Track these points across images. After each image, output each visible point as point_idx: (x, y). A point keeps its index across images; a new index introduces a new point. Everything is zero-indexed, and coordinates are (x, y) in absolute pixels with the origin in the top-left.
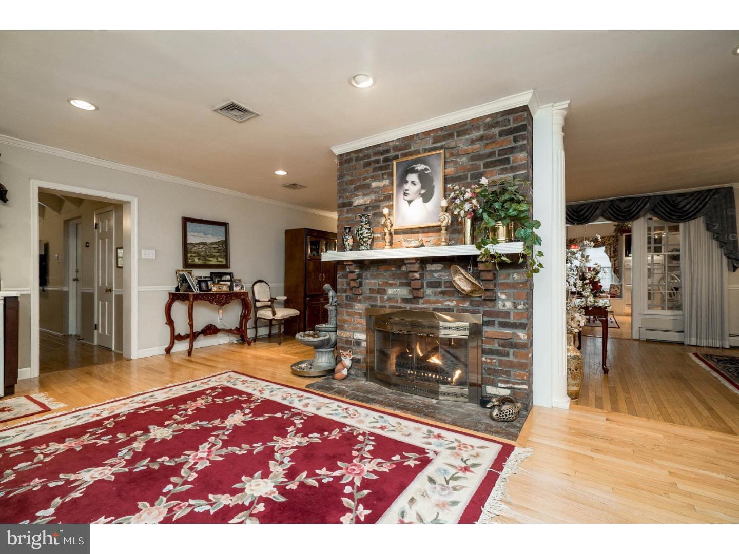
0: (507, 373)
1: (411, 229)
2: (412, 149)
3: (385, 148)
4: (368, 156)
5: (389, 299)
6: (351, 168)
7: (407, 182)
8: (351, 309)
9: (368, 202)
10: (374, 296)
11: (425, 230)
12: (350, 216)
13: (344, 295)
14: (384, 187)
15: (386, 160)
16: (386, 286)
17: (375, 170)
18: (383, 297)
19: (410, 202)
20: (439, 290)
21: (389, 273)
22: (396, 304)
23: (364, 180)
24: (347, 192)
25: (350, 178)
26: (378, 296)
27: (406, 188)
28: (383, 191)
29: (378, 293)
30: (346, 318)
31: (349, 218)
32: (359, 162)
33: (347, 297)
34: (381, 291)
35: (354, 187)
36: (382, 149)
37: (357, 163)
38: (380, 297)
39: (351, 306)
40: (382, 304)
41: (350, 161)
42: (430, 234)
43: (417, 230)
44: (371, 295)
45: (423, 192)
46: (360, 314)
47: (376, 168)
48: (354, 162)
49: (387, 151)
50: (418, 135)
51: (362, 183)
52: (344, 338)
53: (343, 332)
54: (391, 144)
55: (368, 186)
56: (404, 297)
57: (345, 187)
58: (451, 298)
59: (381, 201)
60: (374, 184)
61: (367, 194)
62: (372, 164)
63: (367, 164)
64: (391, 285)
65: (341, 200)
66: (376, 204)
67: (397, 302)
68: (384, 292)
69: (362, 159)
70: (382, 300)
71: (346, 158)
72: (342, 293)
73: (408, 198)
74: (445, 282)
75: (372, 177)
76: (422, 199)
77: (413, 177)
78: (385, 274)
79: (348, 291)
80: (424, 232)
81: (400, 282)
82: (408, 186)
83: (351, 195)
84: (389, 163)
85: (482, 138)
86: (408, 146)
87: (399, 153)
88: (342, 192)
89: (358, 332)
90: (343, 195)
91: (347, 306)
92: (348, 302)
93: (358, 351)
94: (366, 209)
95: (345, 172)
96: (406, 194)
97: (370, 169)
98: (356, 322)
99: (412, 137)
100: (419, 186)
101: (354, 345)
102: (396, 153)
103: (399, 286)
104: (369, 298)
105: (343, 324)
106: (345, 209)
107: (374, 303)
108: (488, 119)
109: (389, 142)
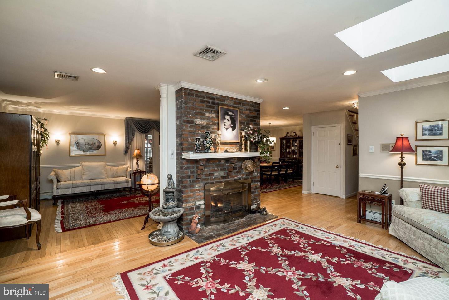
0: (256, 199)
1: (225, 142)
2: (226, 103)
3: (213, 96)
4: (203, 97)
5: (215, 178)
6: (193, 100)
7: (225, 119)
8: (194, 188)
9: (205, 124)
10: (207, 177)
11: (231, 144)
12: (192, 129)
13: (189, 180)
14: (212, 117)
15: (213, 103)
16: (213, 172)
17: (207, 106)
18: (212, 178)
19: (227, 129)
20: (236, 171)
21: (215, 164)
22: (218, 180)
23: (201, 110)
24: (190, 114)
25: (192, 106)
26: (210, 177)
27: (225, 122)
28: (212, 119)
29: (209, 176)
30: (190, 194)
31: (192, 131)
32: (198, 98)
33: (190, 181)
34: (211, 175)
35: (195, 112)
36: (211, 96)
37: (196, 98)
38: (211, 178)
39: (193, 186)
40: (211, 182)
41: (192, 95)
42: (233, 146)
43: (228, 143)
44: (205, 177)
45: (232, 126)
46: (199, 190)
47: (208, 105)
48: (194, 97)
49: (214, 99)
50: (228, 97)
51: (200, 112)
52: (188, 208)
53: (187, 204)
54: (216, 96)
55: (203, 114)
56: (222, 176)
57: (189, 110)
58: (240, 174)
59: (211, 125)
60: (207, 114)
61: (203, 119)
62: (206, 102)
63: (203, 102)
64: (216, 171)
65: (186, 118)
66: (208, 126)
67: (219, 179)
68: (213, 175)
69: (199, 97)
70: (212, 179)
71: (189, 92)
72: (187, 179)
73: (226, 127)
74: (238, 167)
75: (206, 110)
76: (231, 129)
77: (227, 117)
78: (213, 165)
79: (191, 177)
80: (230, 145)
81: (220, 169)
82: (226, 121)
83: (193, 117)
84: (215, 105)
85: (249, 109)
86: (223, 101)
87: (220, 102)
88: (187, 113)
89: (198, 201)
90: (187, 115)
91: (191, 186)
92: (191, 184)
93: (198, 212)
94: (202, 128)
95: (188, 101)
96: (225, 125)
97: (205, 104)
98: (196, 195)
99: (226, 97)
100: (230, 123)
101: (195, 209)
102: (218, 102)
103: (220, 170)
104: (205, 179)
105: (188, 198)
106: (189, 125)
107: (207, 182)
108: (251, 103)
109: (215, 94)
